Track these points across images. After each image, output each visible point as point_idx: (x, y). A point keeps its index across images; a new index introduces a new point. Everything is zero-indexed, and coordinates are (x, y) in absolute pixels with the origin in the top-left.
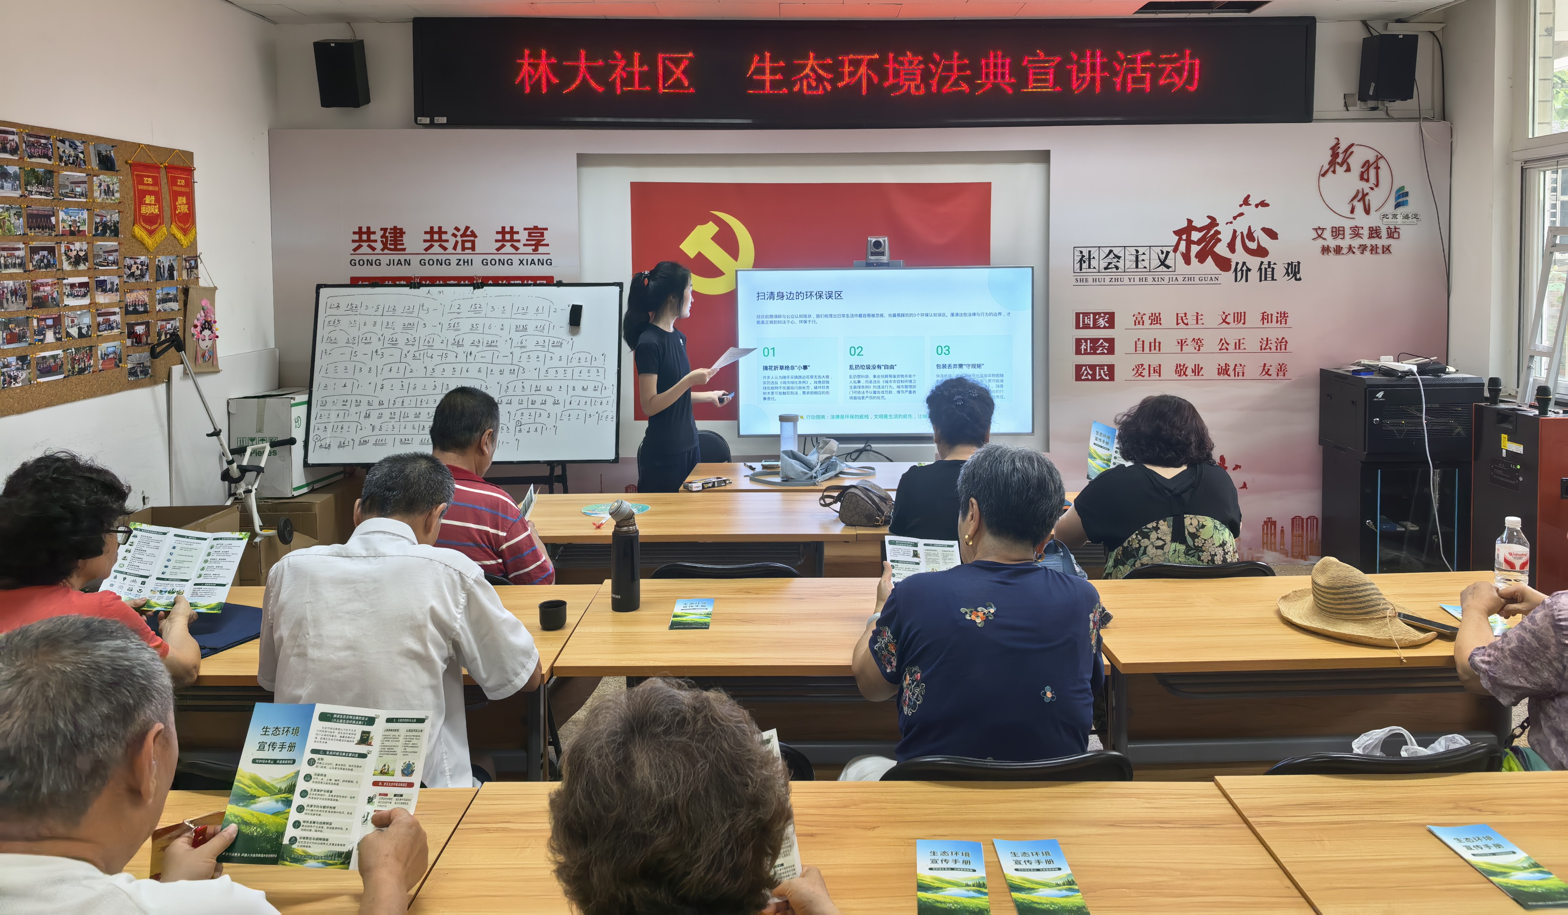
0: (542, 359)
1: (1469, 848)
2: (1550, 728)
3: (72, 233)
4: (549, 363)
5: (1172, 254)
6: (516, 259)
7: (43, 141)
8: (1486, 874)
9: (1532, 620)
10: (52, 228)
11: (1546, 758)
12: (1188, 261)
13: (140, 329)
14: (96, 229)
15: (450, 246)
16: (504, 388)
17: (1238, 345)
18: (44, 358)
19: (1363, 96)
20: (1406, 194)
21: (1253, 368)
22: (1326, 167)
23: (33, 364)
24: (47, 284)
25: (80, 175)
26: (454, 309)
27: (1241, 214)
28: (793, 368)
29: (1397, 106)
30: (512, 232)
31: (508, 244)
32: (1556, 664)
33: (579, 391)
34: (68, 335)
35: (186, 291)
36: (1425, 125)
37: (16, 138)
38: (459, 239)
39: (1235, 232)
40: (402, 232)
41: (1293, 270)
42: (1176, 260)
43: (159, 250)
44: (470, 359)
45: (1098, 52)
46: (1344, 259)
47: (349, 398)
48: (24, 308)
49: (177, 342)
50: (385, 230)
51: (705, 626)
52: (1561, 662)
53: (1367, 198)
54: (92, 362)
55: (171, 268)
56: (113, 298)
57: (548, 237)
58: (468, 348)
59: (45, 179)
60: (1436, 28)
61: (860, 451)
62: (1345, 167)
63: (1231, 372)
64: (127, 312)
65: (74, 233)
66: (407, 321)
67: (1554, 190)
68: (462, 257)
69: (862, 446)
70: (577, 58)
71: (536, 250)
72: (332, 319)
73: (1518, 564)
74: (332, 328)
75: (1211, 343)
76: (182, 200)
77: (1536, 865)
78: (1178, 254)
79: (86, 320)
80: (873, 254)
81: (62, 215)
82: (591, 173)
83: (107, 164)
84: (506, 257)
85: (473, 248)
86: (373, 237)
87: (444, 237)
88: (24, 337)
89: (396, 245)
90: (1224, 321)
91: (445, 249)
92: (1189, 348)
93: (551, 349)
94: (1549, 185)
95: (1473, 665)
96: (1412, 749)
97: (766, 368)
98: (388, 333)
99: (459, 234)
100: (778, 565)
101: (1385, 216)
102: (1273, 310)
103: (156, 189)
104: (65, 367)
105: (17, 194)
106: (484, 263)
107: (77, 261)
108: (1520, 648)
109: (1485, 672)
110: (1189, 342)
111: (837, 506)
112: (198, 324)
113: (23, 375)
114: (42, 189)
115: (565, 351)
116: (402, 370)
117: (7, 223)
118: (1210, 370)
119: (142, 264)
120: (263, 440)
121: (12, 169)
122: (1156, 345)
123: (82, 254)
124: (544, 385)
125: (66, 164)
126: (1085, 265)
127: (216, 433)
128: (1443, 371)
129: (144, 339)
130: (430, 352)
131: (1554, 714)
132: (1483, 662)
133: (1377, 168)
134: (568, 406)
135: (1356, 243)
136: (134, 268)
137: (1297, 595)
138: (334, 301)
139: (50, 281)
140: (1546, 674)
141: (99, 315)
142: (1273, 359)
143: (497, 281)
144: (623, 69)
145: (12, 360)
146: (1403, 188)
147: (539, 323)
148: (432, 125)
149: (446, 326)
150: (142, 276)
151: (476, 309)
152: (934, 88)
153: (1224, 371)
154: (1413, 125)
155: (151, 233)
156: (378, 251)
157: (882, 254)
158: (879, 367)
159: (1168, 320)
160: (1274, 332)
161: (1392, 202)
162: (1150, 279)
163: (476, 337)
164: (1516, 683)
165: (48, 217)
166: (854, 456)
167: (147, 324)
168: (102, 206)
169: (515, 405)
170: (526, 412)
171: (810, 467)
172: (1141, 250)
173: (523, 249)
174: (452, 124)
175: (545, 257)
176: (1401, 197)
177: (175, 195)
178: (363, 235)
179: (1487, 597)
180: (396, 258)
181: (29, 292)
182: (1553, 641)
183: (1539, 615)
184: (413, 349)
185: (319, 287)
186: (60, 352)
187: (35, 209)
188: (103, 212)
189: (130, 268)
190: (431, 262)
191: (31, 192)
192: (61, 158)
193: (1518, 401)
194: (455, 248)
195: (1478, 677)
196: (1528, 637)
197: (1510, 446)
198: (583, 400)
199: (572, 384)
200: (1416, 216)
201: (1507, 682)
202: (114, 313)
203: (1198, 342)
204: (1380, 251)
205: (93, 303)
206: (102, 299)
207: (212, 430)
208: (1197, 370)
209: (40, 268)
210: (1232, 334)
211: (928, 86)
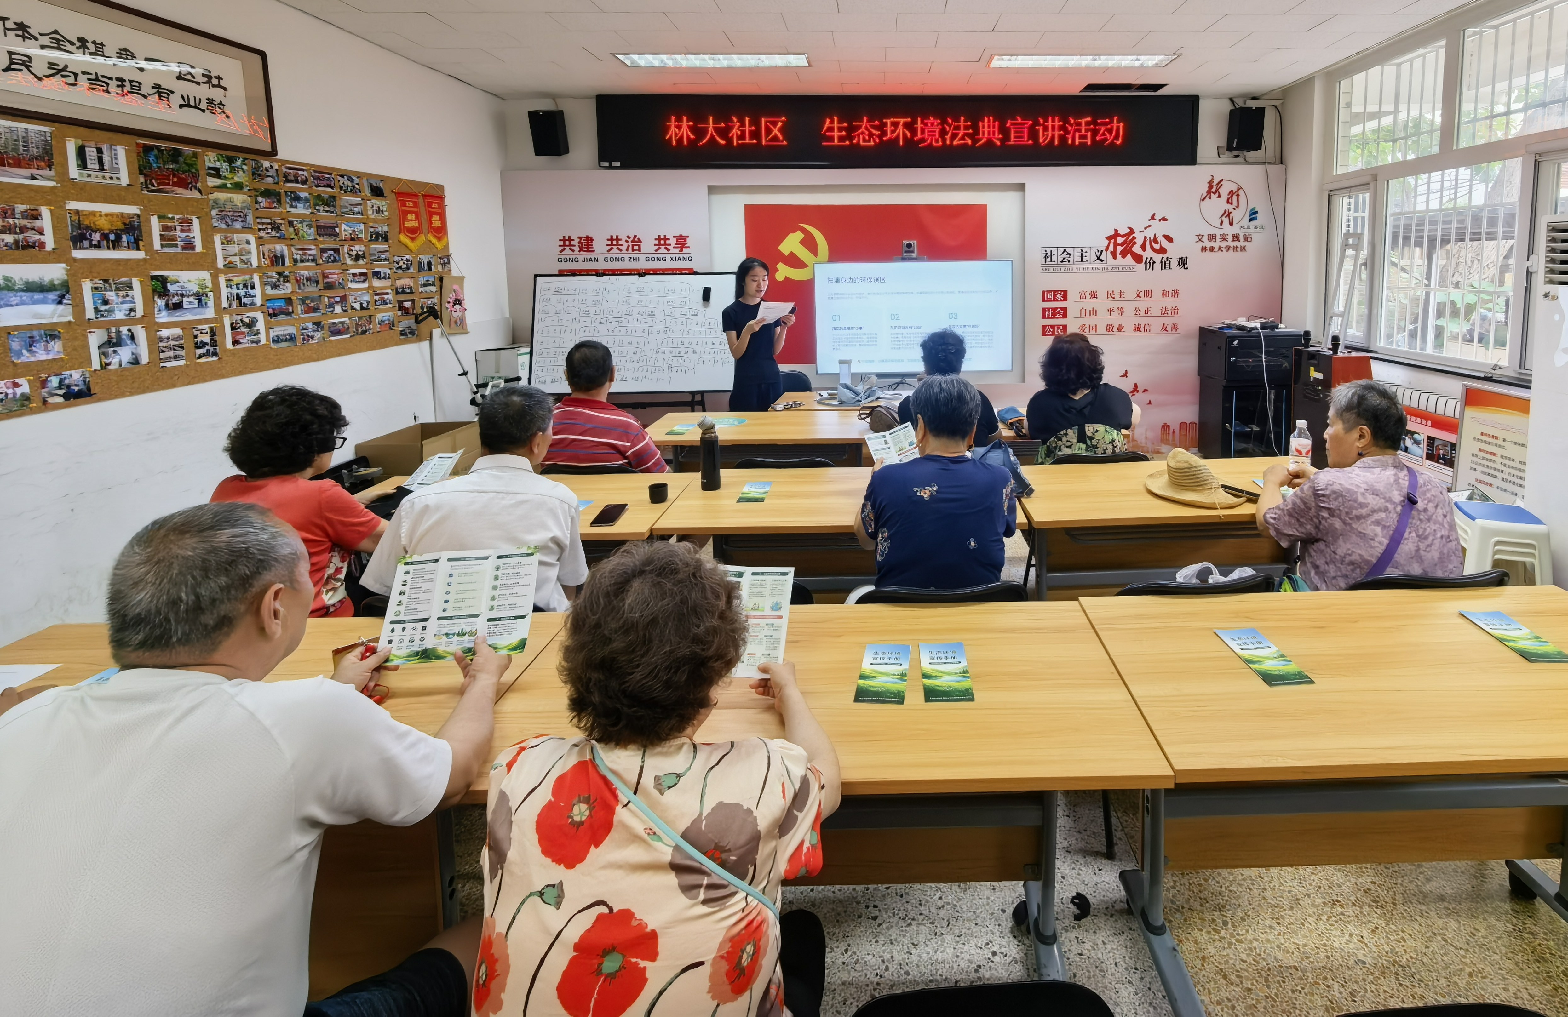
0: (685, 323)
1: (1239, 644)
2: (1311, 563)
3: (352, 239)
4: (689, 327)
5: (1104, 252)
6: (668, 257)
7: (327, 176)
8: (1248, 662)
9: (1302, 490)
10: (337, 235)
11: (1308, 583)
12: (1115, 257)
13: (407, 304)
14: (371, 236)
15: (624, 248)
16: (660, 342)
17: (1147, 311)
18: (334, 323)
19: (1230, 148)
20: (1256, 213)
21: (1156, 326)
22: (1205, 194)
23: (326, 328)
24: (334, 274)
25: (357, 200)
26: (626, 291)
27: (1150, 226)
28: (852, 328)
29: (1251, 155)
30: (665, 239)
31: (663, 247)
32: (1315, 520)
33: (710, 345)
34: (352, 308)
35: (441, 279)
36: (1269, 167)
37: (305, 173)
38: (630, 244)
39: (1145, 237)
40: (592, 240)
41: (1183, 263)
42: (1107, 256)
43: (420, 251)
44: (637, 323)
45: (1057, 118)
46: (1216, 255)
47: (558, 350)
48: (317, 290)
49: (434, 313)
50: (580, 238)
51: (761, 500)
52: (1318, 518)
53: (1231, 215)
54: (371, 326)
55: (429, 264)
56: (387, 283)
57: (689, 242)
58: (636, 317)
59: (329, 202)
60: (1277, 103)
61: (898, 384)
62: (1217, 194)
63: (1142, 329)
64: (397, 293)
65: (354, 239)
66: (596, 298)
67: (1349, 210)
68: (632, 256)
69: (899, 380)
70: (707, 122)
71: (681, 251)
72: (545, 297)
73: (1304, 452)
74: (545, 304)
75: (1129, 310)
76: (436, 218)
77: (1282, 656)
78: (1109, 252)
79: (366, 298)
80: (906, 252)
81: (344, 226)
82: (717, 198)
83: (377, 192)
84: (661, 256)
85: (639, 250)
86: (572, 243)
87: (620, 242)
88: (318, 309)
89: (588, 248)
90: (1138, 296)
91: (621, 250)
92: (1115, 313)
93: (691, 317)
94: (1345, 206)
95: (1266, 522)
96: (1216, 578)
97: (834, 329)
98: (583, 307)
99: (630, 240)
100: (820, 459)
101: (1242, 227)
102: (1169, 289)
103: (415, 209)
104: (350, 330)
105: (308, 212)
106: (647, 260)
107: (357, 257)
108: (1294, 509)
109: (1273, 525)
110: (1115, 310)
111: (868, 420)
112: (451, 301)
113: (318, 335)
114: (327, 209)
115: (700, 318)
116: (592, 331)
117: (301, 232)
118: (1128, 328)
119: (407, 260)
120: (500, 378)
121: (303, 195)
122: (1094, 312)
123: (360, 253)
124: (686, 341)
125: (345, 192)
126: (1048, 260)
127: (465, 374)
128: (1277, 327)
129: (411, 311)
130: (611, 319)
131: (1313, 553)
132: (1272, 518)
133: (1238, 195)
134: (702, 355)
135: (1224, 244)
136: (401, 263)
137: (1159, 474)
138: (546, 286)
139: (337, 271)
140: (1309, 527)
141: (376, 294)
142: (1169, 321)
143: (655, 272)
144: (738, 129)
145: (310, 325)
146: (1254, 209)
147: (682, 300)
148: (610, 167)
149: (621, 302)
150: (408, 268)
151: (640, 290)
152: (948, 142)
153: (1137, 328)
154: (1262, 167)
155: (413, 239)
156: (576, 252)
157: (912, 252)
158: (910, 327)
159: (1102, 295)
160: (1170, 303)
161: (1247, 218)
162: (1090, 268)
163: (641, 309)
164: (1291, 533)
165: (334, 228)
166: (894, 387)
167: (413, 301)
168: (375, 221)
169: (668, 355)
170: (675, 359)
171: (857, 394)
172: (1084, 249)
173: (672, 250)
174: (623, 167)
175: (688, 256)
176: (1253, 215)
177: (431, 214)
178: (566, 242)
179: (1282, 475)
180: (589, 257)
181: (320, 279)
182: (1313, 504)
183: (1306, 487)
184: (599, 317)
185: (536, 276)
186: (346, 319)
187: (322, 222)
188: (376, 225)
189: (398, 263)
190: (612, 260)
191: (319, 211)
192: (341, 188)
193: (1322, 346)
194: (627, 250)
195: (1268, 528)
196: (1298, 501)
197: (1315, 375)
198: (712, 351)
199: (705, 340)
200: (1262, 227)
201: (1285, 532)
202: (387, 294)
203: (1121, 310)
204: (1239, 249)
205: (370, 287)
206: (377, 283)
207: (462, 372)
208: (1120, 328)
209: (328, 262)
210: (1143, 305)
211: (944, 140)
